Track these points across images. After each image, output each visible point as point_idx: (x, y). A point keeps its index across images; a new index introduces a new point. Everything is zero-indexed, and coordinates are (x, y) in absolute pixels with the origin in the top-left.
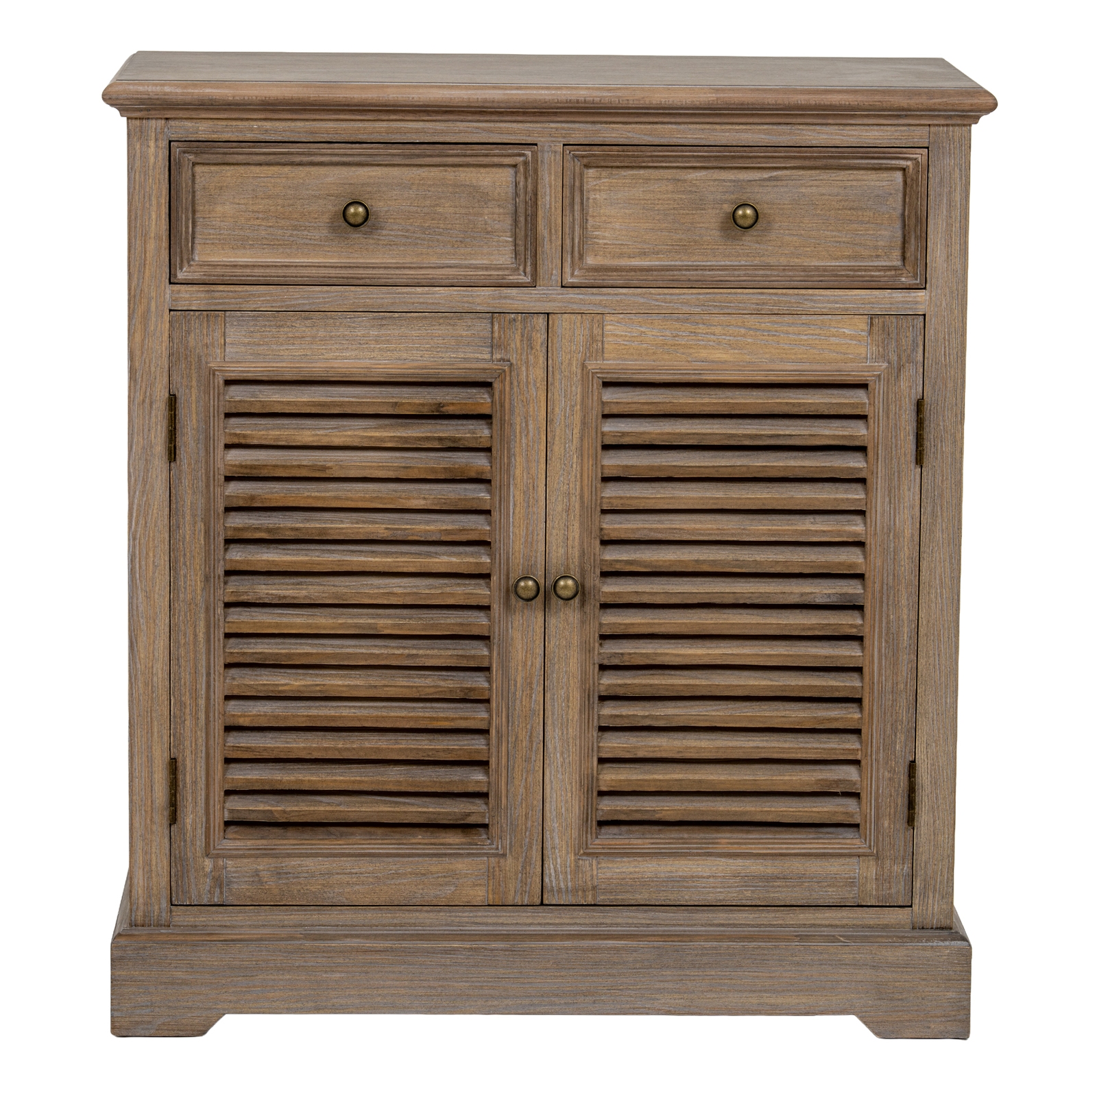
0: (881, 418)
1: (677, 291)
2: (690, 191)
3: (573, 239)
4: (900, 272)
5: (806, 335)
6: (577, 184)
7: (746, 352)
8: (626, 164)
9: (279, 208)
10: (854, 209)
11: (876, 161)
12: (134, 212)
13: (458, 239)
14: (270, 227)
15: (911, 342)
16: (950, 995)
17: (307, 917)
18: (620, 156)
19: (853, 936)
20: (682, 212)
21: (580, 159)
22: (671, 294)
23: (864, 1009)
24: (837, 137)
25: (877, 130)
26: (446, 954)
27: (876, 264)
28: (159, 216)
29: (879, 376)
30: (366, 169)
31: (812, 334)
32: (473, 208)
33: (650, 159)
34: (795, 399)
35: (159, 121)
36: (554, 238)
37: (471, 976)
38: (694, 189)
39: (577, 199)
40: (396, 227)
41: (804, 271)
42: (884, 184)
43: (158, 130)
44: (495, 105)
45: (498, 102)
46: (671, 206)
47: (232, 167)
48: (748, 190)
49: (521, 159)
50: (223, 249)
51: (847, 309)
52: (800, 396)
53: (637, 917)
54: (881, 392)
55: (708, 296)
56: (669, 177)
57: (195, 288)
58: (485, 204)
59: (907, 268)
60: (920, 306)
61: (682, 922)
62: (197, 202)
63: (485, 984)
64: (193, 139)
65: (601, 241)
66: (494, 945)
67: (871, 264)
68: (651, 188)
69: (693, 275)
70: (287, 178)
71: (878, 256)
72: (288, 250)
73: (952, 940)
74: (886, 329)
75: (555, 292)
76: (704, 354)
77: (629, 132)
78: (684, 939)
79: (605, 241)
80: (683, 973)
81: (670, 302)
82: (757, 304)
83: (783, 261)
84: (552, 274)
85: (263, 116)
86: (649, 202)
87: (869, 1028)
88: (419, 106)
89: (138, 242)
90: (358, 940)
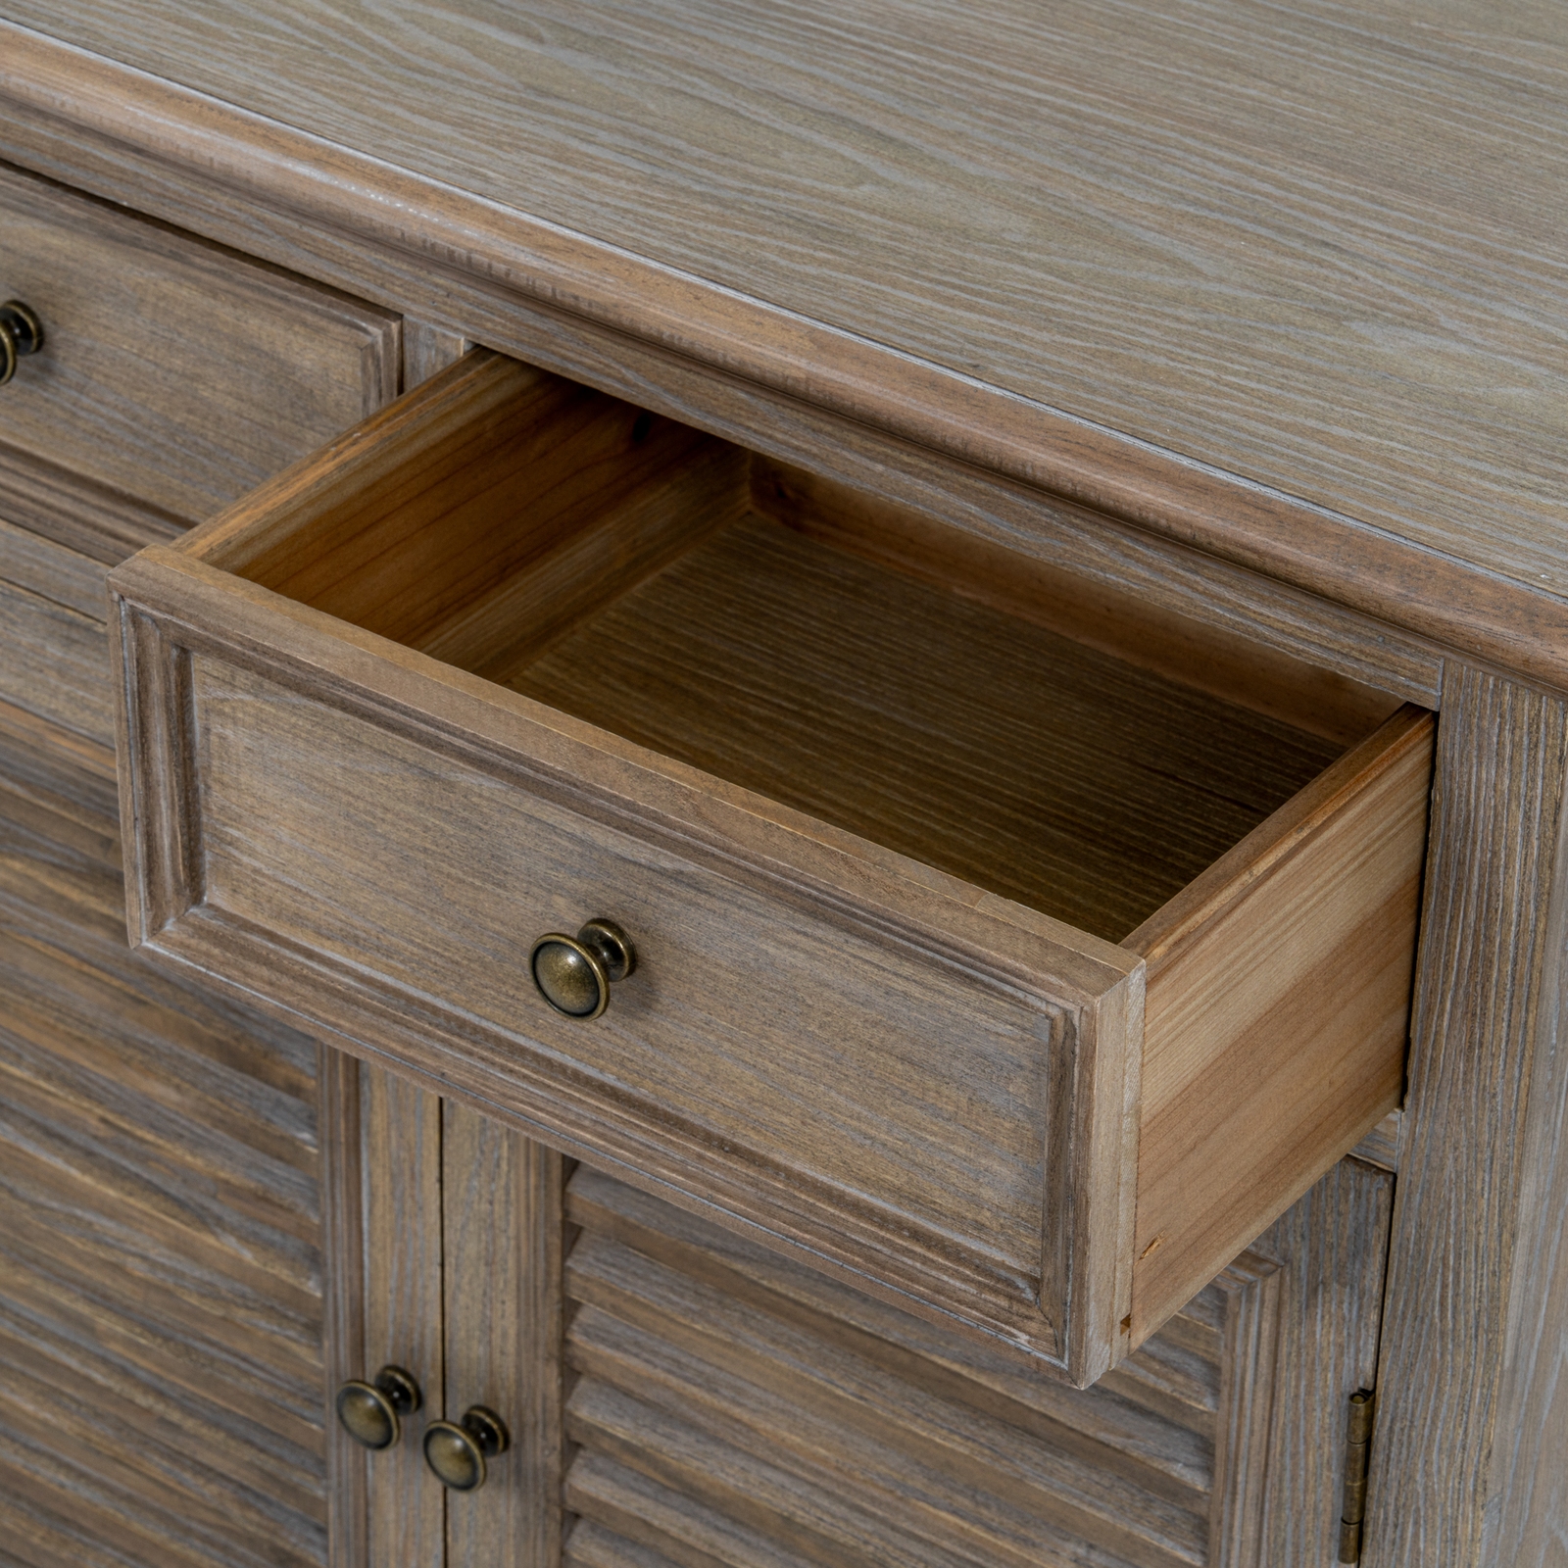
2: (465, 820)
4: (1023, 1311)
10: (912, 1063)
20: (445, 867)
27: (973, 1246)
38: (475, 819)
42: (1001, 1028)
46: (418, 842)
56: (411, 758)
59: (1047, 1309)
65: (245, 859)
68: (365, 769)
69: (457, 1064)
79: (257, 864)
86: (361, 805)
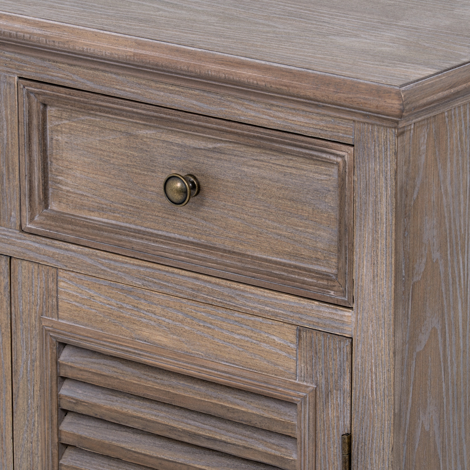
0: (307, 446)
1: (120, 258)
2: (142, 149)
3: (31, 182)
4: (332, 284)
5: (238, 334)
7: (183, 339)
10: (293, 200)
15: (338, 367)
20: (134, 170)
21: (37, 95)
24: (264, 117)
27: (314, 268)
29: (305, 397)
31: (244, 335)
33: (98, 107)
34: (231, 403)
38: (145, 147)
42: (322, 177)
46: (125, 163)
48: (194, 159)
51: (276, 315)
52: (238, 401)
54: (307, 416)
55: (148, 270)
56: (123, 130)
59: (340, 281)
60: (347, 328)
65: (64, 188)
67: (310, 267)
68: (107, 139)
69: (137, 244)
71: (317, 260)
74: (314, 345)
75: (14, 235)
76: (146, 333)
77: (74, 74)
79: (68, 189)
81: (114, 269)
82: (193, 289)
84: (11, 216)
86: (105, 153)
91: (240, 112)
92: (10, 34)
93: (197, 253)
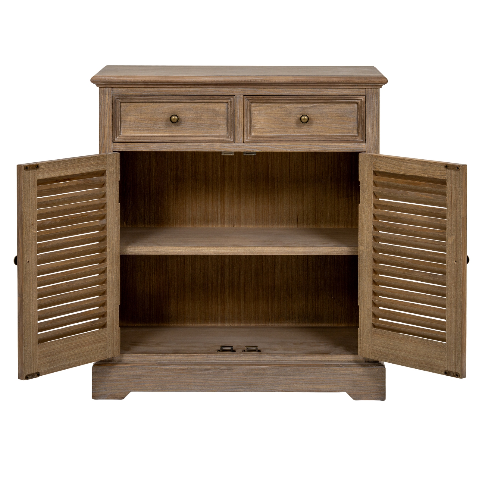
1: (282, 144)
2: (286, 111)
3: (247, 127)
4: (357, 137)
6: (248, 108)
8: (265, 102)
9: (149, 117)
10: (341, 116)
11: (348, 100)
12: (101, 119)
13: (209, 127)
14: (146, 123)
16: (378, 385)
17: (159, 358)
18: (263, 99)
19: (345, 364)
20: (283, 118)
21: (249, 100)
22: (280, 145)
23: (349, 390)
24: (335, 92)
25: (348, 90)
26: (206, 371)
27: (349, 135)
28: (109, 120)
30: (178, 104)
32: (214, 117)
33: (272, 100)
35: (110, 88)
36: (241, 126)
37: (215, 378)
38: (287, 110)
39: (248, 114)
40: (188, 123)
41: (325, 137)
42: (351, 108)
43: (109, 91)
44: (221, 82)
45: (222, 81)
46: (280, 116)
47: (133, 104)
48: (305, 110)
49: (229, 100)
50: (130, 131)
51: (339, 150)
53: (271, 358)
55: (292, 146)
56: (279, 106)
57: (121, 144)
58: (218, 115)
59: (359, 136)
60: (363, 149)
61: (286, 360)
62: (122, 115)
63: (219, 381)
64: (121, 94)
65: (257, 128)
66: (222, 368)
67: (347, 135)
68: (273, 110)
69: (287, 139)
70: (152, 107)
71: (349, 132)
72: (152, 131)
73: (379, 366)
75: (241, 145)
77: (265, 91)
78: (287, 366)
79: (258, 128)
80: (287, 377)
81: (280, 148)
82: (309, 148)
83: (318, 134)
84: (240, 139)
85: (144, 87)
86: (273, 114)
87: (351, 396)
88: (195, 83)
89: (102, 129)
90: (176, 366)
91: (326, 93)
92: (248, 81)
93: (309, 138)
